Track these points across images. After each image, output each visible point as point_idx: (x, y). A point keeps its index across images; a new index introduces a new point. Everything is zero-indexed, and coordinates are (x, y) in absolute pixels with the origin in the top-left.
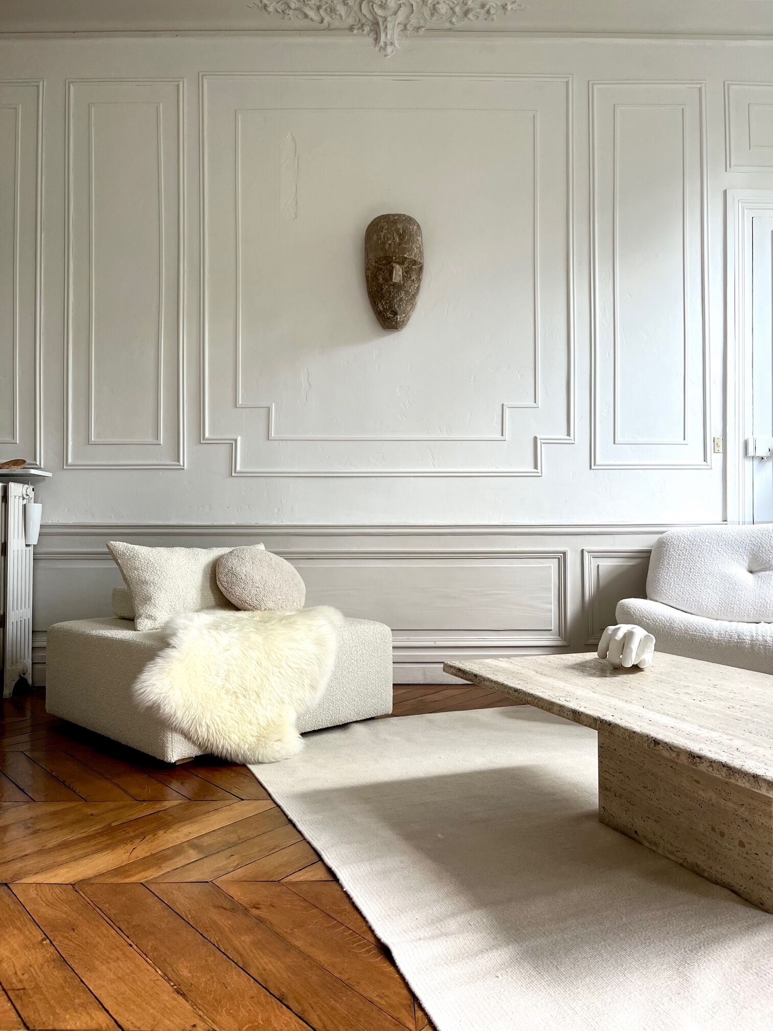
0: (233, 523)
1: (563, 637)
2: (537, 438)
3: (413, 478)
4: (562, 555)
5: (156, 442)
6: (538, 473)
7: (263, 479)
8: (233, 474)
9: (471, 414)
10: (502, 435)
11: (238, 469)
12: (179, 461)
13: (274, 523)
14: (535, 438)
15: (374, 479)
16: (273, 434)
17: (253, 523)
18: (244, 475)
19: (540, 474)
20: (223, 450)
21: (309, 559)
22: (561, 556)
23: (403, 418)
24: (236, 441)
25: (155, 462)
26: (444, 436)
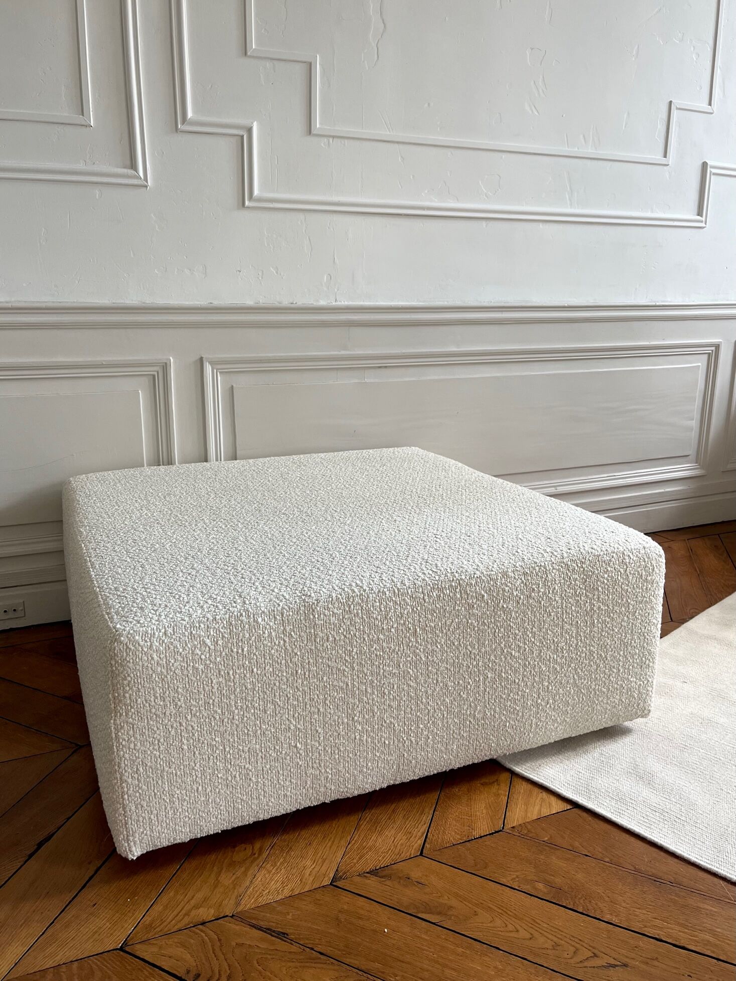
0: (250, 302)
1: (701, 464)
2: (707, 163)
3: (541, 225)
4: (713, 348)
5: (80, 119)
6: (702, 222)
7: (301, 216)
8: (247, 203)
9: (628, 114)
10: (665, 156)
11: (256, 192)
12: (133, 166)
13: (323, 303)
14: (704, 165)
15: (484, 223)
16: (318, 124)
17: (286, 303)
18: (268, 207)
19: (703, 225)
20: (224, 149)
21: (380, 367)
22: (712, 351)
23: (532, 111)
24: (250, 131)
25: (81, 166)
26: (590, 151)
